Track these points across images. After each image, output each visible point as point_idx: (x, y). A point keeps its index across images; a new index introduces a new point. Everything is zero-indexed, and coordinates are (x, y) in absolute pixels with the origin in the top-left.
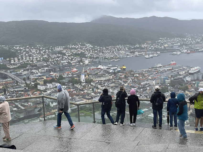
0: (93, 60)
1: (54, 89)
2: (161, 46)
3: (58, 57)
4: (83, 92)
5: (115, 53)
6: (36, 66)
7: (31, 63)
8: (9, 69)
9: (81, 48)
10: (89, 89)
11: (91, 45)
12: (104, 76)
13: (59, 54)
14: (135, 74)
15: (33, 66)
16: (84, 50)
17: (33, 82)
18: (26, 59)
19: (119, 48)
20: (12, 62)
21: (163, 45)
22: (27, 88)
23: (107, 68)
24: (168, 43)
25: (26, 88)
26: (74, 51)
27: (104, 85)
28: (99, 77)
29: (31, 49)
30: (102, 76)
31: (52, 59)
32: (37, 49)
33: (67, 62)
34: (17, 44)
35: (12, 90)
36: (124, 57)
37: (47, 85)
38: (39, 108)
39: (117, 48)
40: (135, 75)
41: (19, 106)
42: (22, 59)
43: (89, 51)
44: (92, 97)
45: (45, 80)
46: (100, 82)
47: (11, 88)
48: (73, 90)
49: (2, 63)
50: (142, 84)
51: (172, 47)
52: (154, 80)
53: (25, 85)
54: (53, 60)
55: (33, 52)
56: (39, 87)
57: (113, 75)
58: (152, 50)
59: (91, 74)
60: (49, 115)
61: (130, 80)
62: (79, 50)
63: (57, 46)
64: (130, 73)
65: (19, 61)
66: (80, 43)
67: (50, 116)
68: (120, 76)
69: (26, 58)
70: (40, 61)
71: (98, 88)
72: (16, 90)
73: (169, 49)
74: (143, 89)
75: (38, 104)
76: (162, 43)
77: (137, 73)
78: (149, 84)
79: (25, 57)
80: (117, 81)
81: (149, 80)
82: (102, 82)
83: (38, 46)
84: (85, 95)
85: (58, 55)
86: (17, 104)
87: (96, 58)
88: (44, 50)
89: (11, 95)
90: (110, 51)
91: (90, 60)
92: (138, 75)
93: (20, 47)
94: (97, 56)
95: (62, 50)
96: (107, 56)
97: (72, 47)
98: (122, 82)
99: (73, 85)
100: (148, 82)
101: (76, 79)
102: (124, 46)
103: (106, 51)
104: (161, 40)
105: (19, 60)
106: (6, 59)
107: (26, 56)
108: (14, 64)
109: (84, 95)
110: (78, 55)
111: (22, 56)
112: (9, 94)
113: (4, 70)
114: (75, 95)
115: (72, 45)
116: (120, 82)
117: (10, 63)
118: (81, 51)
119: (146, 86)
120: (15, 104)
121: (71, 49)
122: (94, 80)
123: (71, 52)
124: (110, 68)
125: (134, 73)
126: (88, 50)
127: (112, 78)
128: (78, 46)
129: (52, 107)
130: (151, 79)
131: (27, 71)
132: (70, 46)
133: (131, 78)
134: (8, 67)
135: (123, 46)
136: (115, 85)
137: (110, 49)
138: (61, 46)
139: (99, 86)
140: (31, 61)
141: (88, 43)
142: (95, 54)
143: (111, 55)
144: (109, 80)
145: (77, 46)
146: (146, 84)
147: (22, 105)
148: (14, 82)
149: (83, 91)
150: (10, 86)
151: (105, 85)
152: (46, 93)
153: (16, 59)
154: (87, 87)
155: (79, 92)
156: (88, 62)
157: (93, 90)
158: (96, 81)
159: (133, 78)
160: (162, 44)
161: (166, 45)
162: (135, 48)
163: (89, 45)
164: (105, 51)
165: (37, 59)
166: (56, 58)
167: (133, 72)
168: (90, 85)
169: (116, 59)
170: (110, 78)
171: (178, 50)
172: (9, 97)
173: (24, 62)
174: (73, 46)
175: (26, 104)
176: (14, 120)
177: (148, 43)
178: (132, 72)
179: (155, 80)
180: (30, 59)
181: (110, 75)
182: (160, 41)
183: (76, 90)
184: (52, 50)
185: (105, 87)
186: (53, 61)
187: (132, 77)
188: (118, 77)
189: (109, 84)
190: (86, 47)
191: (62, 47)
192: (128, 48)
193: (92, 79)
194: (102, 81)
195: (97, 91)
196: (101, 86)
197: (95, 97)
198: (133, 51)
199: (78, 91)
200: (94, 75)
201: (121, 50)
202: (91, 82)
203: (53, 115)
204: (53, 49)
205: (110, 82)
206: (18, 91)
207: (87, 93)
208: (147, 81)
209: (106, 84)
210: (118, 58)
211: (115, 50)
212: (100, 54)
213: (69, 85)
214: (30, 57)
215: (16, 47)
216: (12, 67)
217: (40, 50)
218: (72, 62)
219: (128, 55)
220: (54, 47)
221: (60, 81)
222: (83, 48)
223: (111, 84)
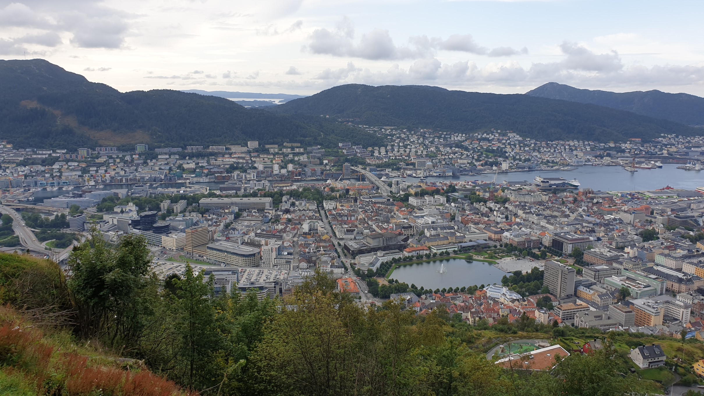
0: (517, 164)
1: (437, 207)
2: (661, 150)
3: (454, 153)
4: (486, 219)
5: (564, 155)
6: (413, 164)
7: (406, 158)
8: (369, 165)
9: (499, 141)
10: (499, 215)
11: (518, 136)
12: (532, 194)
13: (456, 147)
14: (595, 197)
15: (407, 165)
16: (504, 144)
17: (404, 190)
18: (398, 151)
19: (574, 146)
20: (376, 154)
21: (666, 147)
22: (391, 200)
23: (542, 182)
24: (678, 144)
25: (389, 200)
26: (485, 145)
27: (529, 211)
28: (523, 195)
29: (410, 136)
30: (528, 194)
31: (442, 155)
32: (421, 135)
33: (468, 163)
34: (388, 125)
35: (367, 200)
36: (580, 164)
37: (426, 198)
38: (405, 235)
39: (569, 145)
40: (595, 201)
41: (374, 227)
42: (393, 150)
43: (513, 147)
44: (502, 229)
45: (423, 190)
46: (522, 204)
47: (366, 196)
48: (469, 212)
49: (359, 155)
50: (607, 217)
51: (687, 154)
52: (633, 213)
53: (389, 194)
54: (443, 157)
55: (412, 140)
56: (412, 201)
57: (551, 195)
58: (641, 155)
59: (508, 189)
60: (420, 250)
61: (583, 208)
62: (494, 143)
63: (455, 133)
64: (586, 194)
65: (387, 154)
66: (499, 131)
67: (421, 252)
68: (566, 197)
69: (399, 149)
70: (421, 156)
71: (516, 215)
72: (373, 200)
73: (678, 156)
74: (606, 227)
75: (404, 228)
76: (663, 144)
77: (600, 197)
78: (620, 219)
79: (397, 147)
80: (556, 206)
81: (622, 213)
82: (526, 206)
83: (422, 130)
84: (490, 224)
85: (454, 148)
86: (370, 223)
87: (526, 160)
88: (431, 139)
89: (364, 208)
90: (555, 151)
91: (511, 163)
92: (601, 201)
93: (392, 130)
94: (527, 157)
95: (464, 141)
96: (547, 157)
97: (483, 136)
98: (565, 210)
99: (472, 203)
100: (618, 217)
101: (479, 195)
102: (584, 143)
103: (547, 148)
104: (664, 137)
105: (387, 152)
106: (366, 148)
107: (399, 146)
108: (378, 158)
109: (487, 224)
110: (493, 151)
111: (393, 146)
112: (361, 205)
113: (360, 166)
114: (472, 222)
115: (483, 134)
116: (563, 209)
117: (372, 155)
118: (499, 145)
119: (614, 222)
120: (368, 224)
121: (480, 140)
122: (512, 198)
123: (480, 145)
124: (548, 182)
125: (593, 195)
126: (512, 144)
127: (547, 199)
128: (495, 136)
129: (428, 238)
130: (625, 212)
131: (396, 172)
132: (479, 134)
133: (587, 204)
134: (369, 162)
135: (581, 142)
136: (551, 213)
137: (555, 146)
138: (462, 134)
139: (520, 212)
140: (406, 156)
141: (514, 132)
142: (524, 153)
143: (554, 157)
144: (541, 203)
145: (492, 135)
146: (615, 219)
147: (378, 226)
148: (374, 187)
149: (488, 217)
150: (365, 193)
151: (532, 210)
152: (422, 211)
153: (383, 150)
154: (497, 211)
155: (480, 217)
156: (508, 166)
157: (507, 218)
158: (515, 202)
159: (590, 205)
160: (666, 145)
161: (673, 149)
162: (605, 149)
163: (515, 134)
164: (545, 149)
165: (416, 152)
166: (450, 153)
167: (593, 193)
168: (502, 208)
169: (563, 165)
170: (544, 200)
171: (698, 160)
172: (361, 210)
173: (396, 156)
174: (485, 134)
175: (385, 226)
176: (362, 248)
177: (634, 141)
178: (590, 193)
179: (633, 215)
180: (405, 151)
181: (545, 195)
182: (662, 139)
183: (474, 213)
184: (445, 139)
185: (531, 215)
186: (444, 159)
187: (589, 202)
188: (561, 200)
189: (539, 211)
190: (509, 139)
191: (464, 135)
192: (591, 148)
193: (509, 198)
194: (527, 203)
195: (513, 220)
196: (524, 213)
197: (507, 230)
198: (600, 154)
199: (478, 216)
200: (513, 190)
201: (576, 149)
202: (506, 202)
203: (426, 250)
204: (448, 138)
205: (543, 207)
206: (375, 203)
207: (494, 221)
208: (617, 213)
209: (534, 209)
210: (568, 165)
211: (565, 149)
212: (534, 154)
213: (463, 203)
214: (406, 148)
215: (386, 130)
216: (374, 163)
217: (424, 138)
218: (477, 164)
219: (589, 160)
220: (450, 134)
221: (450, 194)
222: (503, 139)
223: (544, 210)
